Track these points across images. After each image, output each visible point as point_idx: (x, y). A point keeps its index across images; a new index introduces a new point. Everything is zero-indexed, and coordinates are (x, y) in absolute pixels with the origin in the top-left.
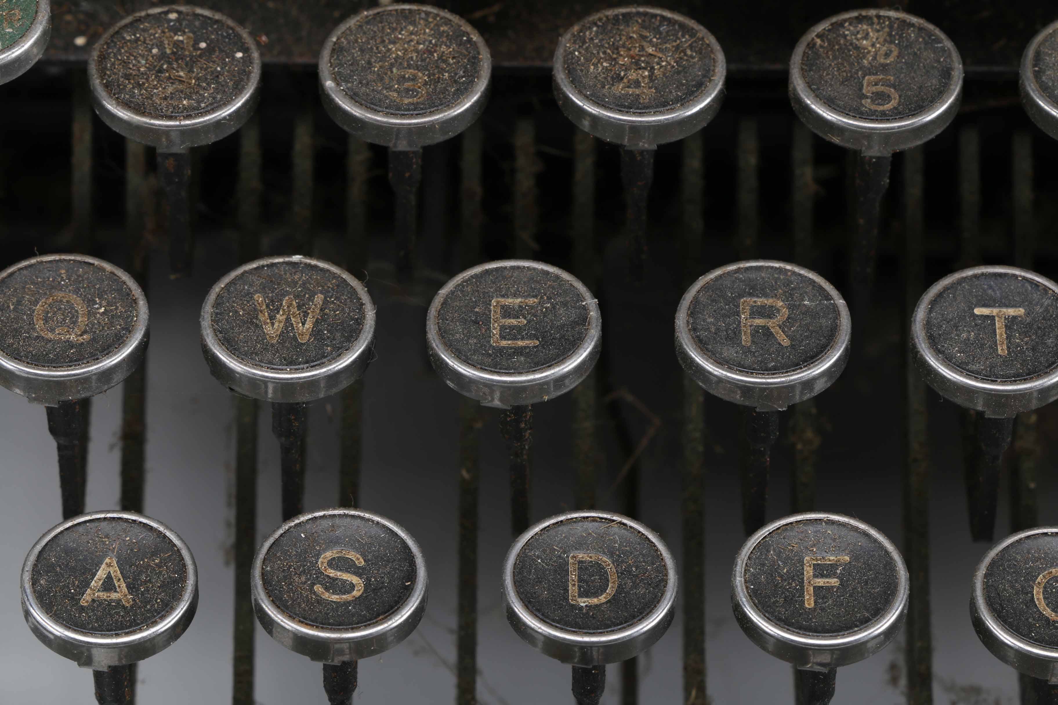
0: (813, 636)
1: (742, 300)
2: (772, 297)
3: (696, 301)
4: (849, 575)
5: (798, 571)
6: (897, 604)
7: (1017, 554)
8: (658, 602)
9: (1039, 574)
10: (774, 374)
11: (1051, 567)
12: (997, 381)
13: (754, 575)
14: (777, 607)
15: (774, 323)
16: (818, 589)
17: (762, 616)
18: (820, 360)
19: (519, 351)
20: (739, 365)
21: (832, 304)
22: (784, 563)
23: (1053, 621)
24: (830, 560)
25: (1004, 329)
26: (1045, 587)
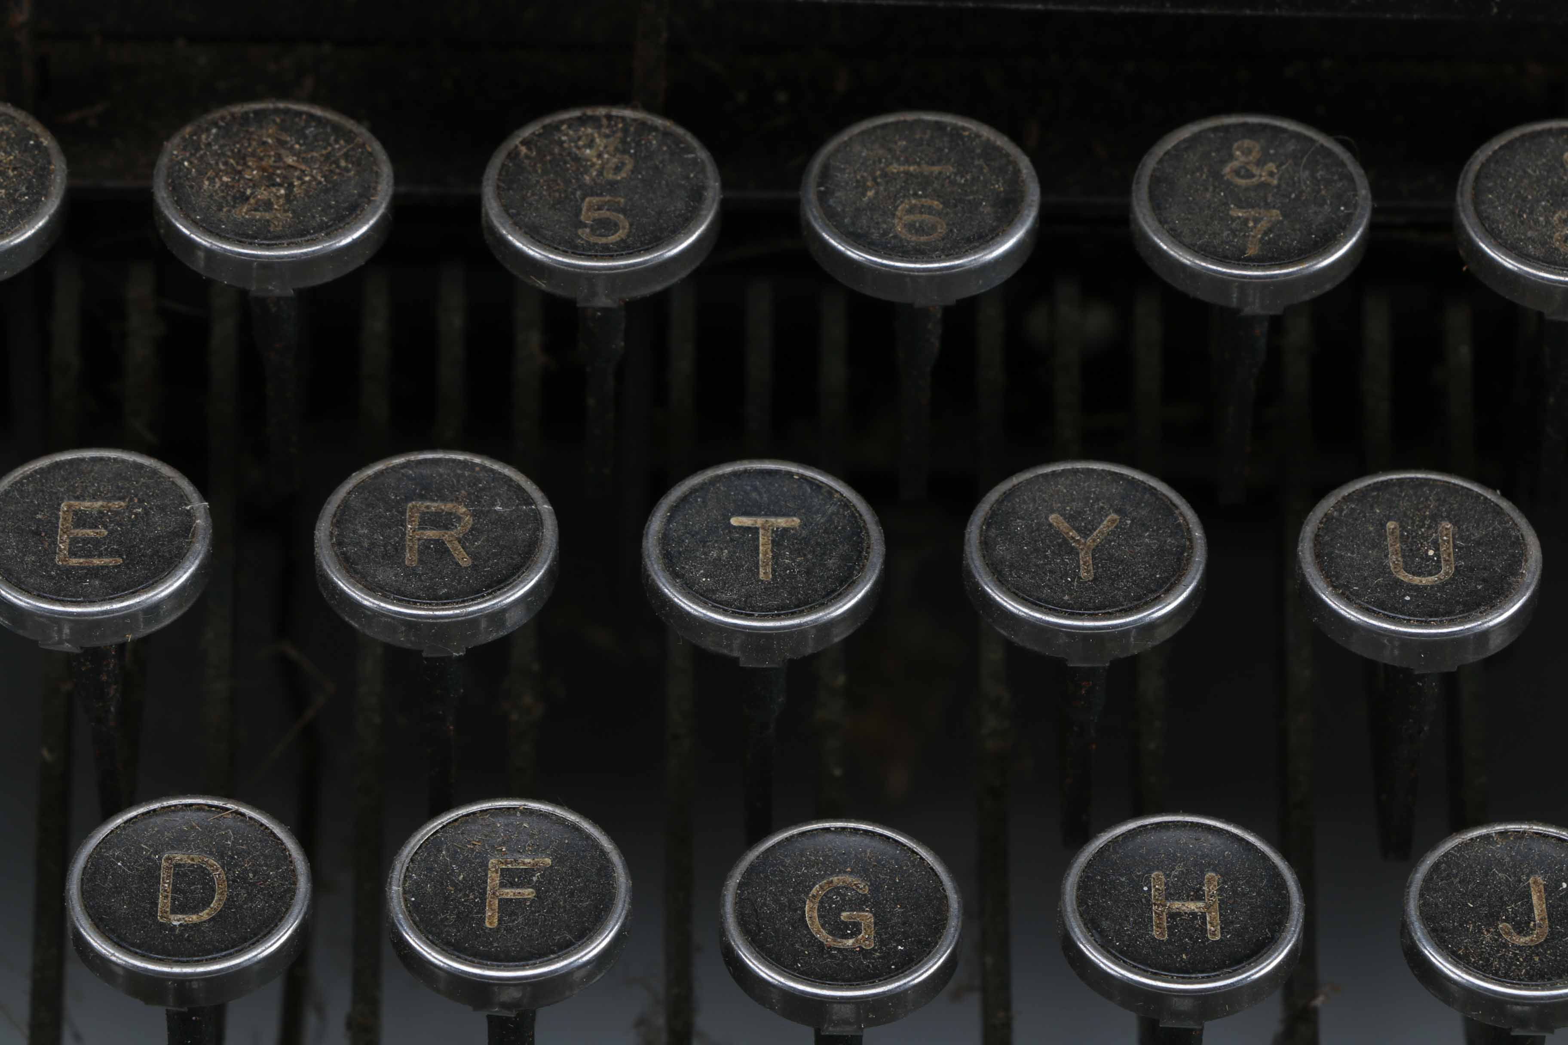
0: (492, 965)
1: (410, 505)
2: (452, 501)
3: (345, 505)
4: (549, 883)
5: (480, 878)
6: (612, 923)
7: (786, 856)
8: (281, 920)
9: (814, 885)
10: (445, 604)
11: (831, 874)
12: (753, 615)
13: (417, 883)
14: (446, 926)
15: (452, 536)
16: (505, 903)
17: (424, 939)
18: (510, 586)
19: (94, 572)
20: (399, 592)
21: (533, 510)
22: (460, 867)
23: (830, 947)
24: (524, 864)
25: (770, 546)
26: (821, 902)
